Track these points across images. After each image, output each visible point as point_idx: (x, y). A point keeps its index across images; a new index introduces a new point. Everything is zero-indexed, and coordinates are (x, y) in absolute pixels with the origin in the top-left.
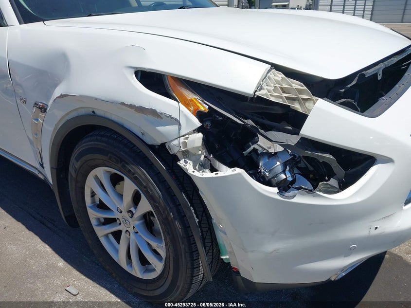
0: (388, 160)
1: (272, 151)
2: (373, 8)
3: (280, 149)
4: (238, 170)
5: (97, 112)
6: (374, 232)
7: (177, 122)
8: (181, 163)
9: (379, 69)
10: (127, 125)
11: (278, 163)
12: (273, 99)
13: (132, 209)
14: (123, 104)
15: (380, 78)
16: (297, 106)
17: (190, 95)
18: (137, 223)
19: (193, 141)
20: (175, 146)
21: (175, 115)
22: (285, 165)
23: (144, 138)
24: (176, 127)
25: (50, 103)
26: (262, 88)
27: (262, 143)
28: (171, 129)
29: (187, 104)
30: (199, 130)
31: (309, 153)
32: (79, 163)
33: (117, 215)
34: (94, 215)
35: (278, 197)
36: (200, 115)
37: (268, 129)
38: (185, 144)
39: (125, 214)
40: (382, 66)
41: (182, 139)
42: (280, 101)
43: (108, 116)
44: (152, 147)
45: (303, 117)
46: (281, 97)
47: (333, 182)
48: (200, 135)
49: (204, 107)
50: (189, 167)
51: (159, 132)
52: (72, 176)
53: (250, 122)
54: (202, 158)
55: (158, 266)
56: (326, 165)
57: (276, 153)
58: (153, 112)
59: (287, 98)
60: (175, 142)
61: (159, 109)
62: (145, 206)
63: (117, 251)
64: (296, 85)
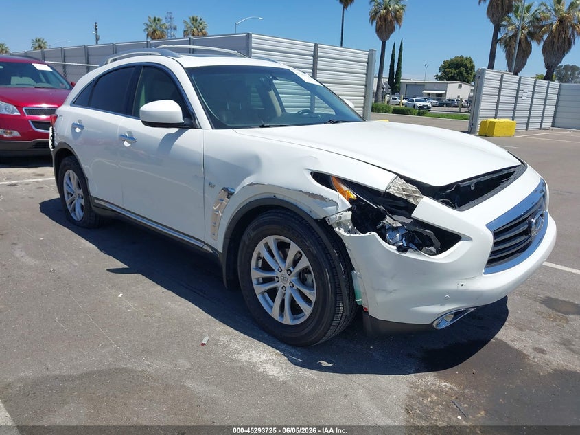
0: (469, 239)
1: (394, 225)
2: (556, 109)
3: (400, 225)
4: (373, 233)
5: (278, 196)
6: (461, 288)
7: (336, 204)
8: (337, 229)
9: (472, 183)
10: (300, 205)
11: (398, 235)
12: (396, 195)
13: (291, 269)
14: (301, 191)
15: (473, 188)
16: (411, 200)
17: (345, 188)
18: (294, 278)
19: (346, 216)
20: (333, 219)
21: (336, 200)
22: (402, 236)
23: (311, 215)
24: (335, 207)
25: (238, 189)
26: (390, 188)
27: (388, 220)
28: (332, 208)
29: (343, 193)
30: (349, 210)
31: (417, 229)
32: (255, 232)
33: (277, 274)
34: (256, 274)
35: (397, 252)
36: (351, 201)
37: (393, 213)
38: (340, 218)
39: (284, 272)
40: (475, 181)
41: (338, 215)
42: (401, 196)
43: (286, 199)
44: (316, 220)
45: (414, 207)
46: (402, 194)
47: (432, 248)
48: (350, 213)
49: (354, 196)
50: (341, 232)
51: (324, 210)
52: (245, 242)
53: (382, 207)
54: (350, 227)
55: (307, 310)
56: (428, 237)
57: (397, 227)
58: (321, 198)
59: (406, 195)
60: (334, 216)
61: (325, 195)
62: (304, 262)
63: (272, 308)
64: (412, 187)
